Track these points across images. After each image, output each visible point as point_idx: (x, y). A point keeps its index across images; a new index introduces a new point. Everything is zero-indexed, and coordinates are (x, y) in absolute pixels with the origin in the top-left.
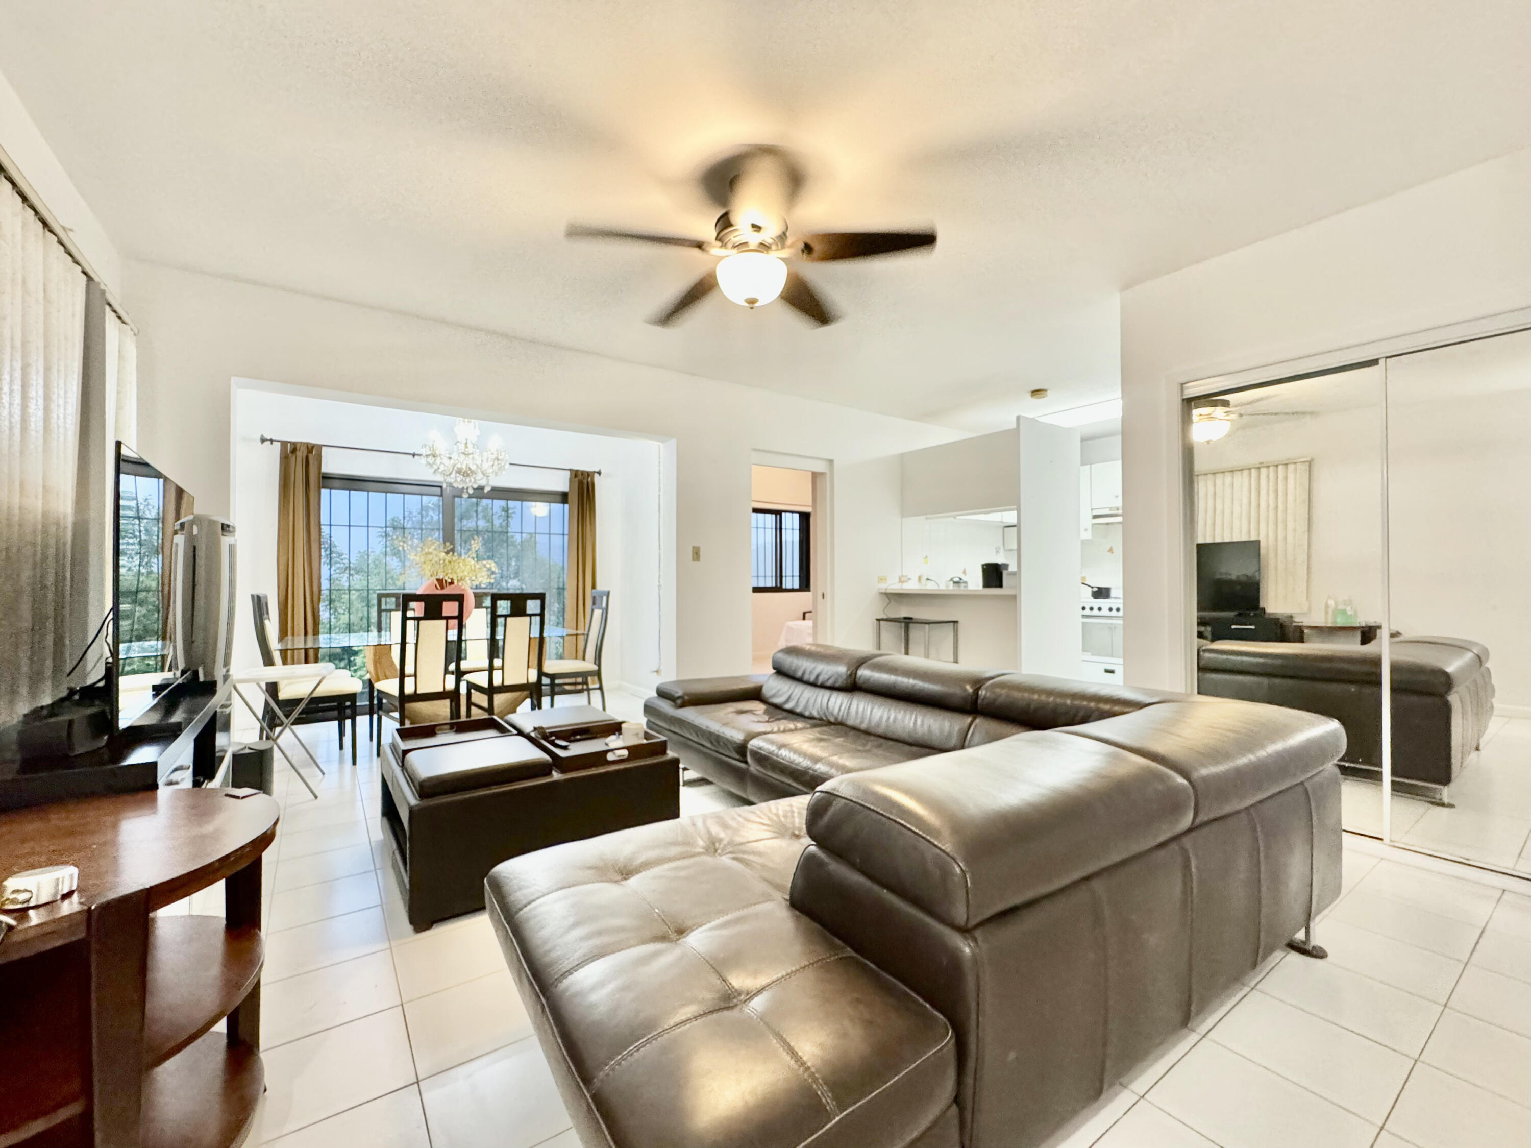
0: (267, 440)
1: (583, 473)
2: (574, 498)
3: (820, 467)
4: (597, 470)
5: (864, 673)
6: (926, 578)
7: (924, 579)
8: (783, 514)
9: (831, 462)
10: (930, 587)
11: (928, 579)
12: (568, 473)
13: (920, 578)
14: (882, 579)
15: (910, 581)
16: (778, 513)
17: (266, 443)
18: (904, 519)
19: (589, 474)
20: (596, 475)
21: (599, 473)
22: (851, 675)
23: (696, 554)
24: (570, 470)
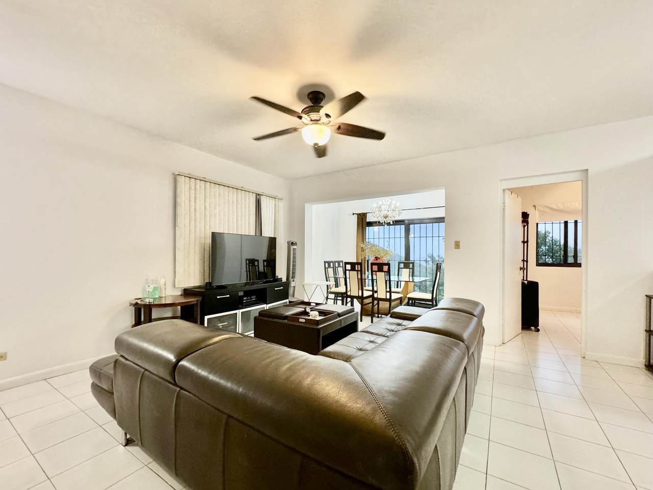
9: (586, 170)
23: (457, 245)
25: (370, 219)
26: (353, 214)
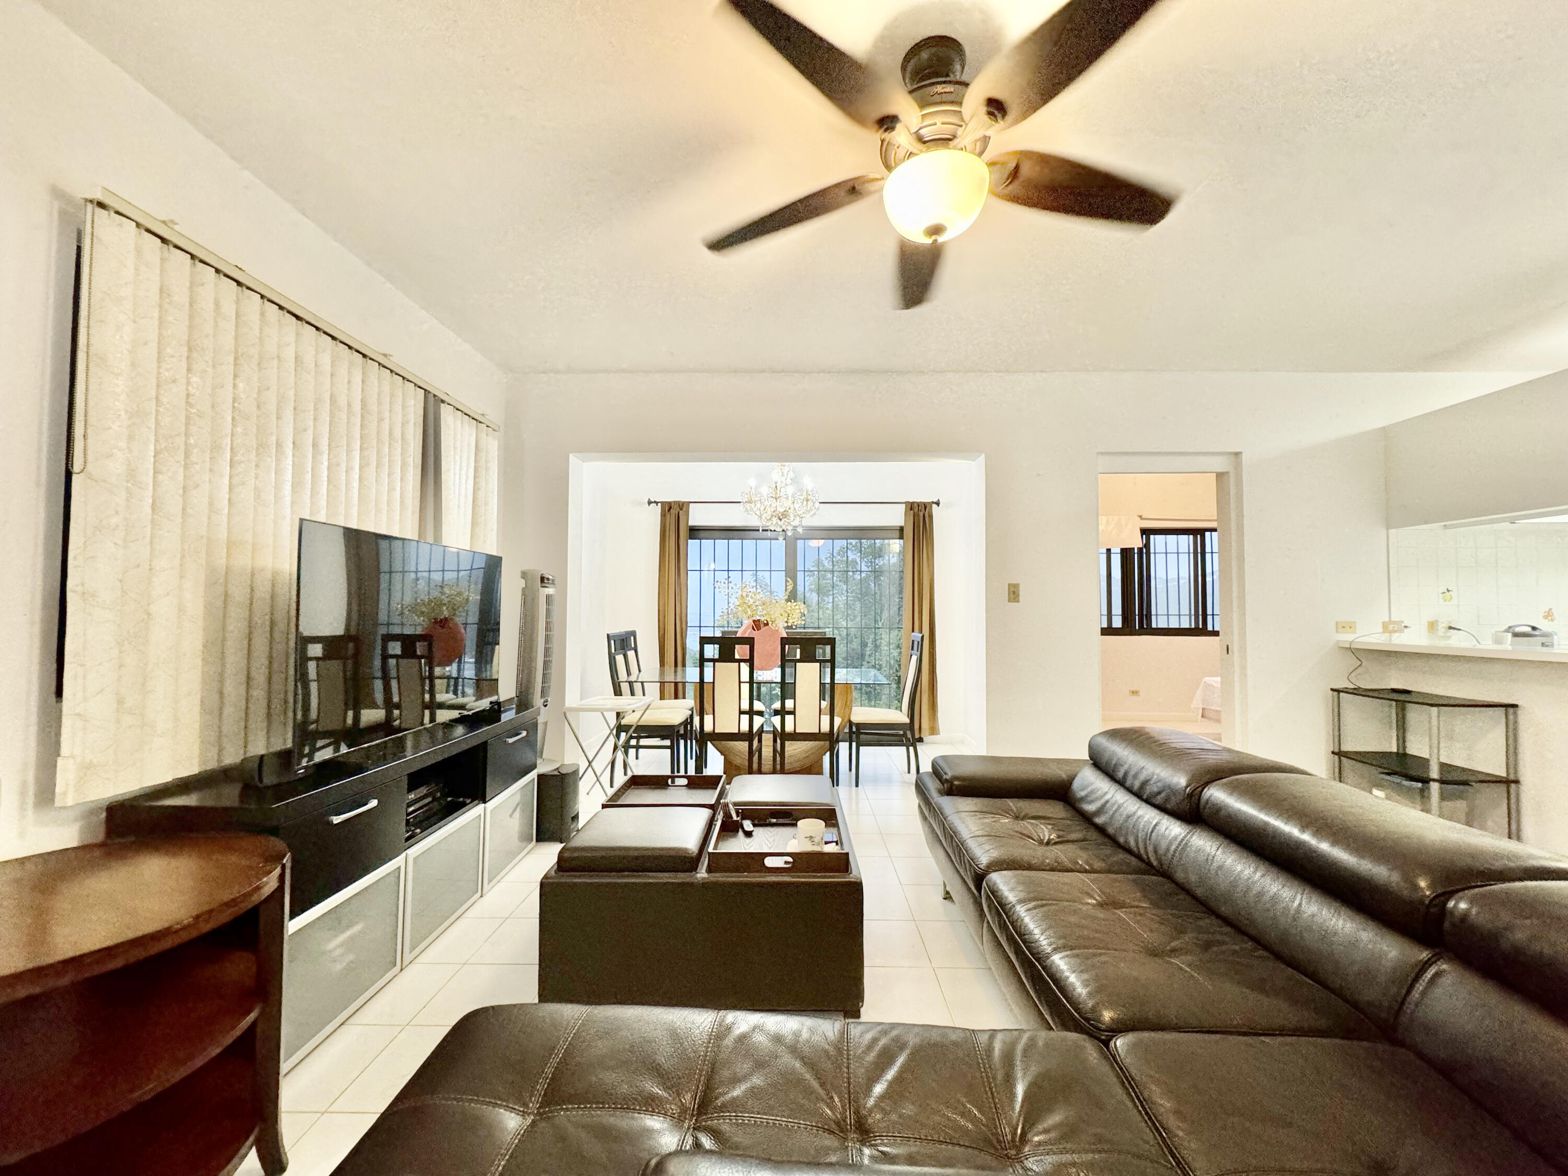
0: (652, 502)
1: (919, 504)
2: (908, 533)
3: (1220, 464)
4: (935, 500)
5: (1217, 794)
6: (1446, 625)
7: (1442, 627)
8: (1207, 534)
9: (1237, 454)
10: (1457, 643)
11: (1450, 628)
12: (904, 506)
13: (1432, 626)
14: (1341, 627)
15: (1406, 630)
16: (1198, 533)
17: (651, 505)
18: (1392, 531)
19: (926, 506)
20: (934, 506)
21: (938, 504)
22: (1191, 795)
23: (1014, 594)
24: (906, 503)
25: (697, 518)
26: (650, 503)
